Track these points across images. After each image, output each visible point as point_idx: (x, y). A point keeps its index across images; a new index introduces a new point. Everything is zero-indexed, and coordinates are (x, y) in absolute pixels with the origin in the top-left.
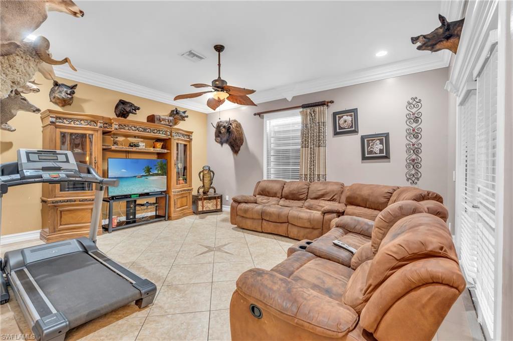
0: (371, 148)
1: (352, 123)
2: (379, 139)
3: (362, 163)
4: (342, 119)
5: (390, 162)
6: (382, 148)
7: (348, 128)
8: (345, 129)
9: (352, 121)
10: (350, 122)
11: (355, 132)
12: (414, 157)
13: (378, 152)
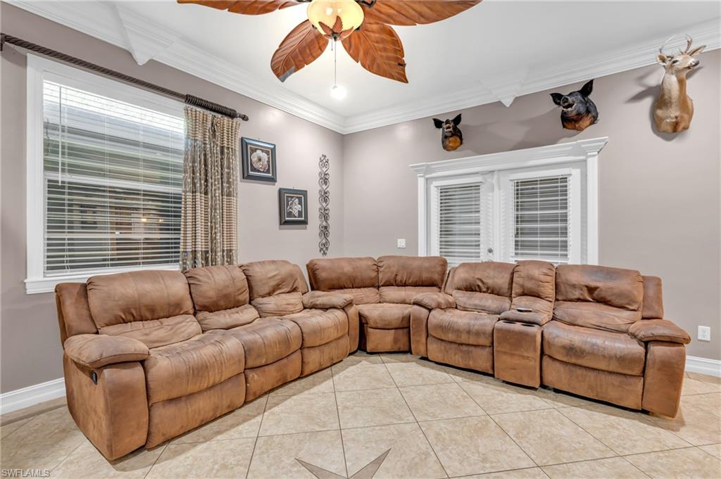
0: (290, 208)
1: (269, 165)
2: (298, 197)
3: (280, 229)
4: (254, 153)
5: (306, 228)
6: (300, 210)
7: (263, 172)
8: (259, 171)
9: (268, 162)
10: (266, 163)
11: (273, 180)
12: (324, 224)
13: (297, 215)
